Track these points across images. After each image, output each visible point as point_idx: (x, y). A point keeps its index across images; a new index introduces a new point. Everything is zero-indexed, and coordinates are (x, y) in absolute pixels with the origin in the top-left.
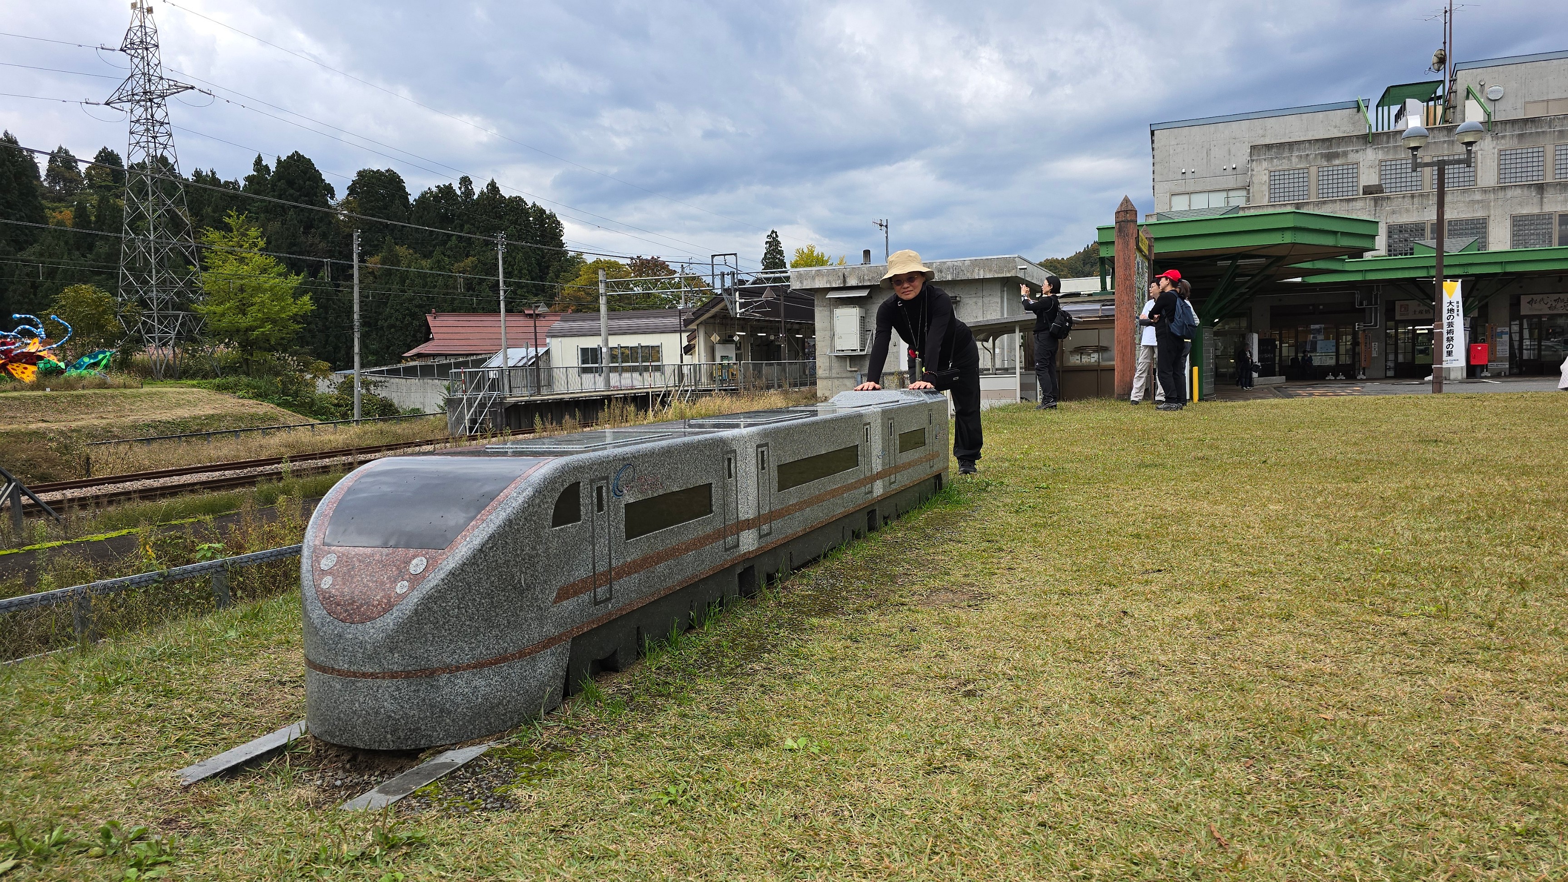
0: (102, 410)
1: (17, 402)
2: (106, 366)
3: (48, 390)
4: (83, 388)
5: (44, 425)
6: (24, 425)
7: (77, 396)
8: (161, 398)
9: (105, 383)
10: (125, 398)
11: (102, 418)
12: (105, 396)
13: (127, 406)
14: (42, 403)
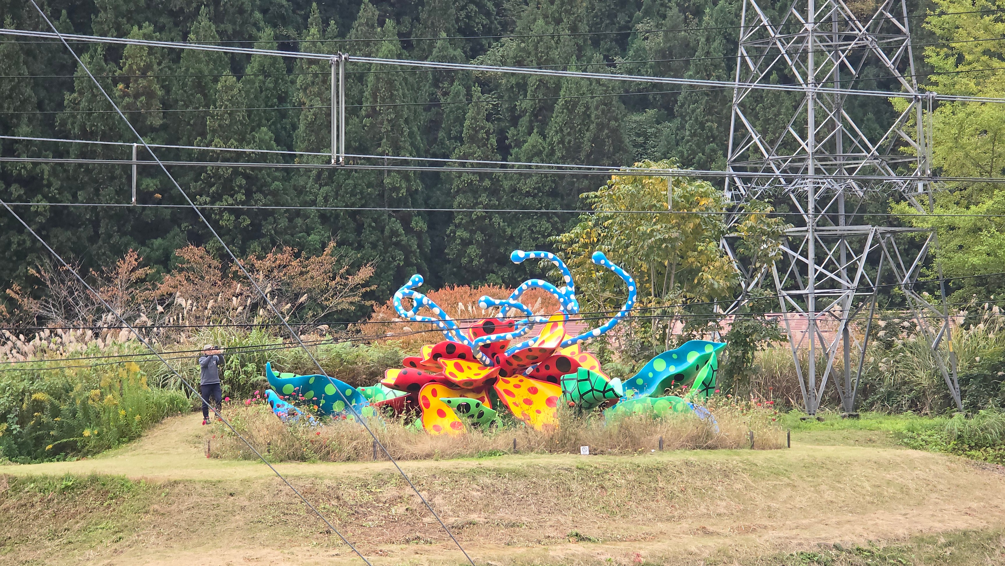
0: (702, 509)
1: (520, 485)
2: (706, 386)
3: (585, 450)
4: (661, 446)
5: (579, 548)
6: (539, 549)
7: (648, 470)
8: (838, 478)
9: (709, 435)
10: (754, 475)
11: (706, 532)
12: (708, 470)
13: (761, 501)
14: (574, 486)
